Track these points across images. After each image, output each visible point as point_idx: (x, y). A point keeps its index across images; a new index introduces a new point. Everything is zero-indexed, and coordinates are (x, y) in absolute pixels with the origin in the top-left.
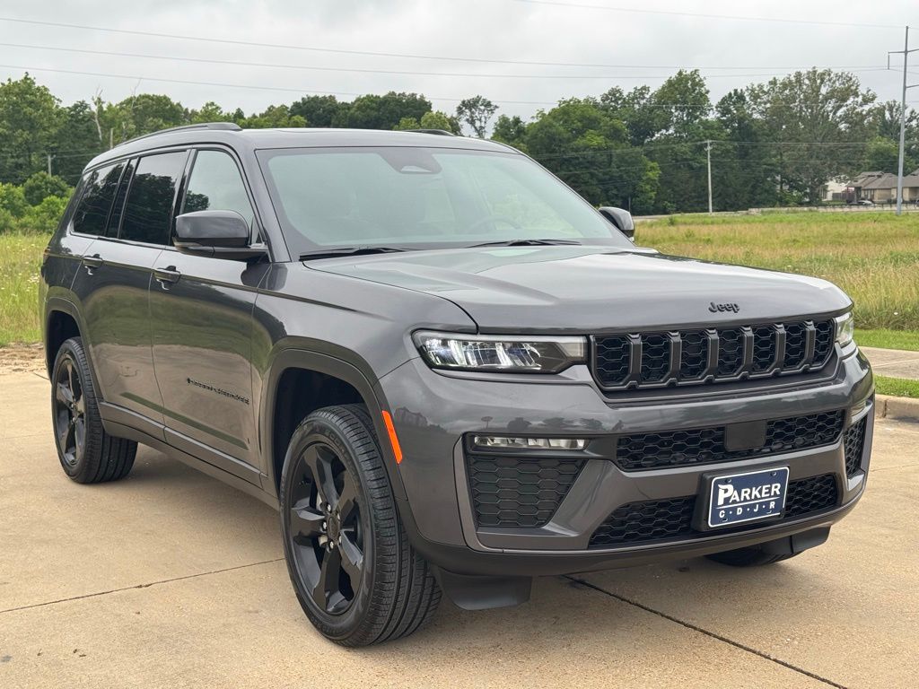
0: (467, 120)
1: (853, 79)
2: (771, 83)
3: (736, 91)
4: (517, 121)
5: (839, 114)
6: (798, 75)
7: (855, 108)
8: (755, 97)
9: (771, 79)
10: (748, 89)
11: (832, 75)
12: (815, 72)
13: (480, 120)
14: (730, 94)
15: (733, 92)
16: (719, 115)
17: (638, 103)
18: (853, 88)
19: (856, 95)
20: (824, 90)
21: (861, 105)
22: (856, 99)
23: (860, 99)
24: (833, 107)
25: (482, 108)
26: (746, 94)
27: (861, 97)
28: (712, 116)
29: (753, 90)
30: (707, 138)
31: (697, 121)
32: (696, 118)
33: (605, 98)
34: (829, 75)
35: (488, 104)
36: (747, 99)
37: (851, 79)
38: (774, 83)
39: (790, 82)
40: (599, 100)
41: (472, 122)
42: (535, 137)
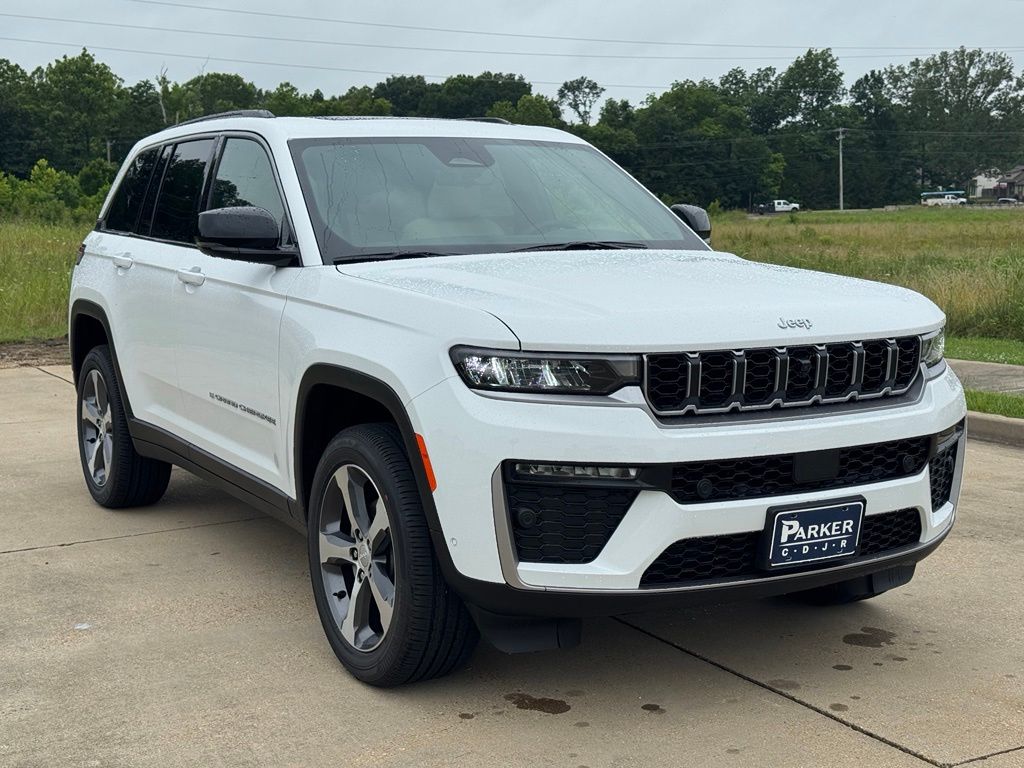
0: (570, 104)
1: (1007, 60)
2: (912, 64)
3: (873, 72)
4: (625, 105)
5: (990, 99)
6: (945, 54)
7: (1008, 93)
8: (895, 79)
9: (913, 60)
10: (886, 72)
11: (983, 56)
12: (963, 52)
13: (584, 104)
14: (866, 76)
15: (869, 75)
16: (854, 100)
17: (762, 85)
18: (1007, 70)
19: (1010, 78)
20: (973, 72)
21: (1015, 90)
22: (1010, 83)
23: (1014, 83)
24: (983, 92)
25: (587, 90)
26: (884, 76)
27: (1015, 80)
28: (846, 101)
29: (892, 72)
30: (838, 127)
31: (828, 106)
32: (828, 102)
33: (725, 81)
34: (980, 55)
35: (593, 87)
36: (886, 82)
37: (1004, 60)
38: (916, 64)
39: (935, 64)
40: (717, 83)
41: (575, 106)
42: (644, 124)
